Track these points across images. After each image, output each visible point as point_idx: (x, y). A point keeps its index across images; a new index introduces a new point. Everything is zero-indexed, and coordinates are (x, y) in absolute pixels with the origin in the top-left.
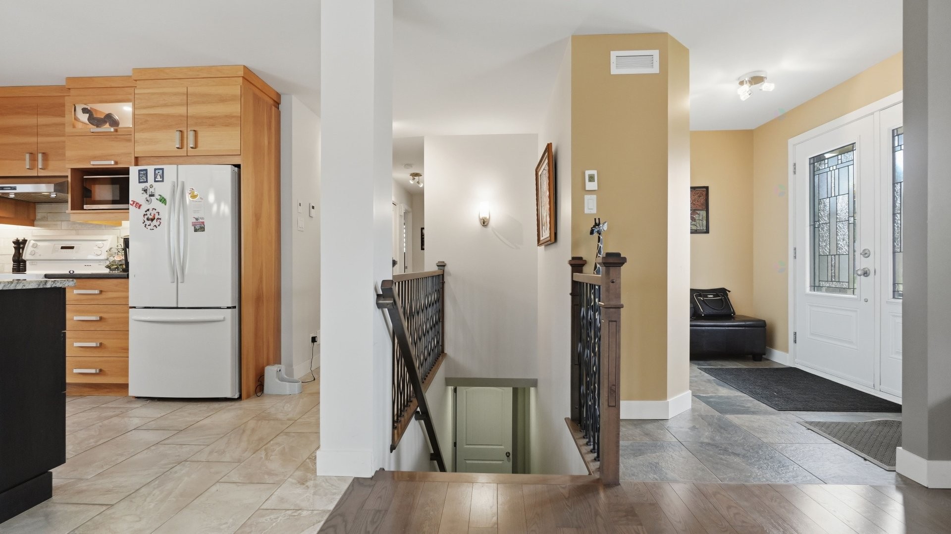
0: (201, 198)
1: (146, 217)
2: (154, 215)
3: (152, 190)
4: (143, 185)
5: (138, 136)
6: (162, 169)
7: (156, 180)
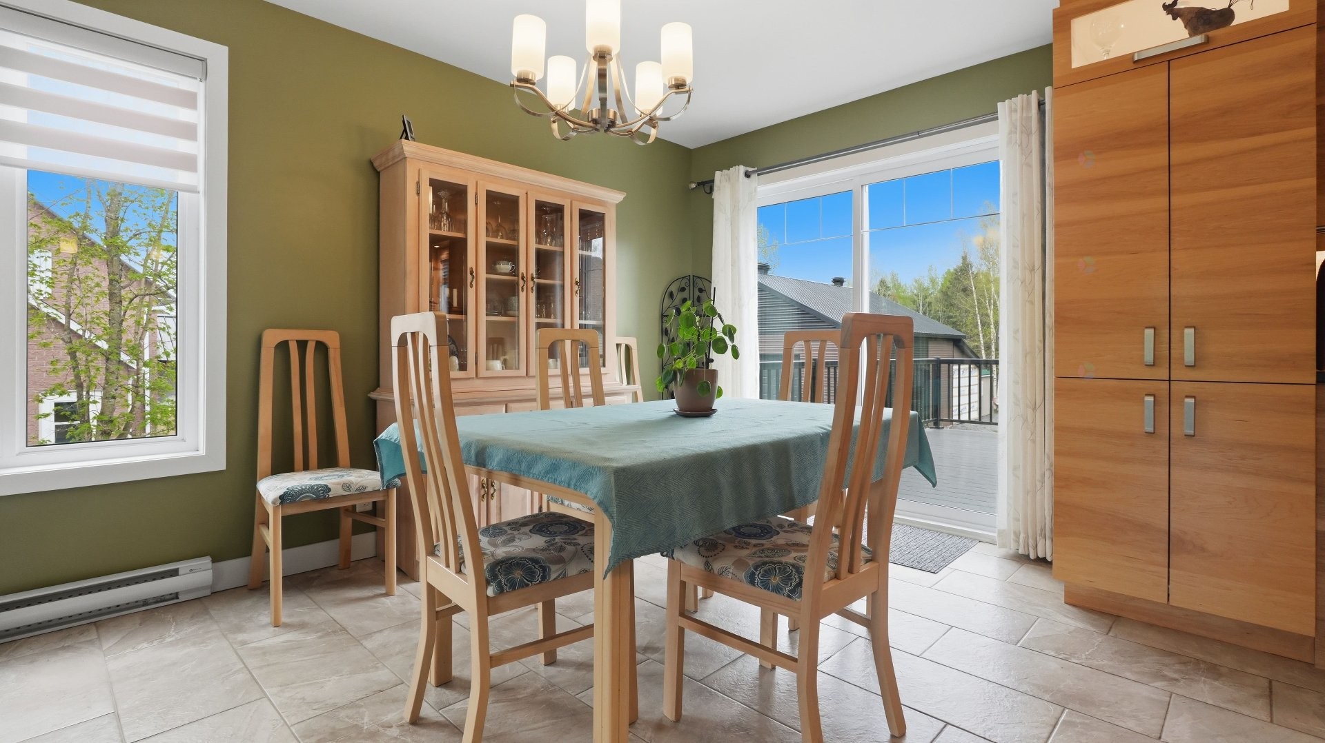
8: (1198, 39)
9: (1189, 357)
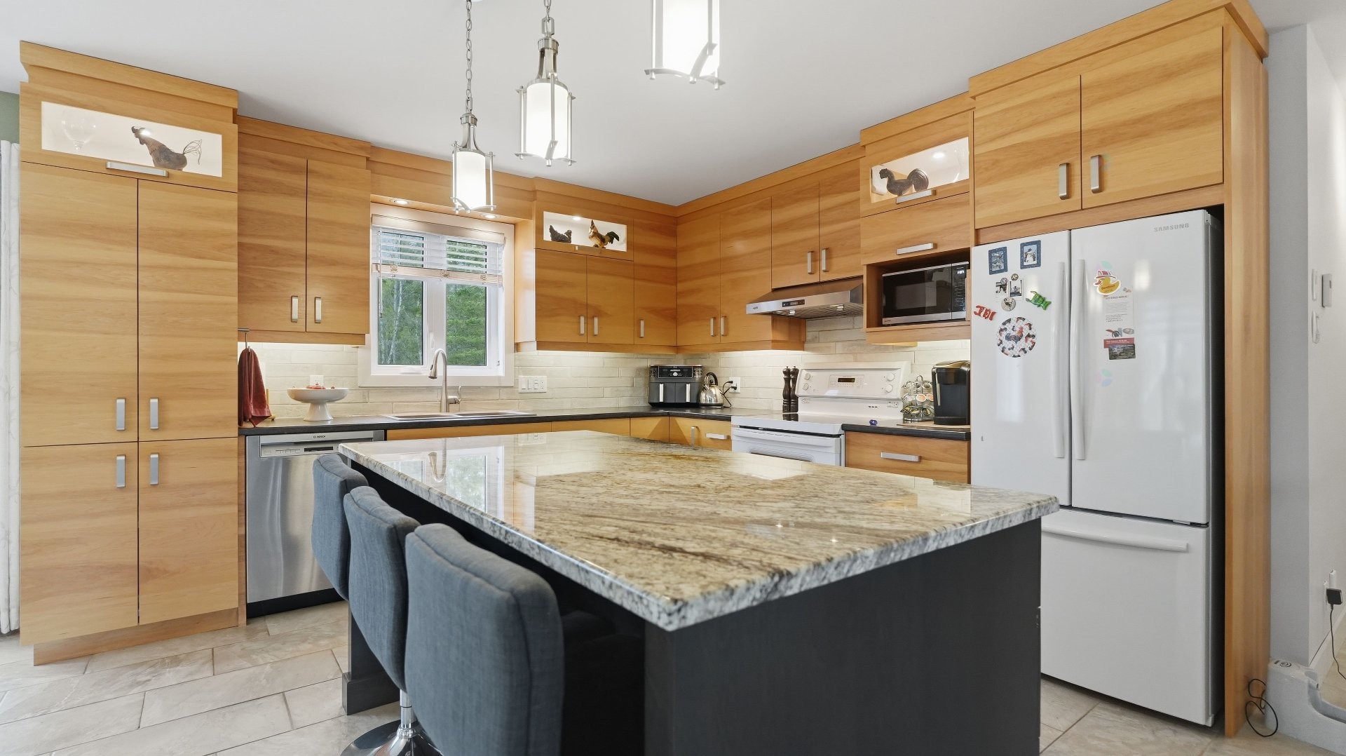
0: (1125, 290)
1: (1004, 333)
2: (1022, 328)
3: (1016, 284)
4: (998, 277)
5: (981, 192)
6: (1038, 243)
7: (1025, 264)
8: (161, 172)
9: (154, 423)
